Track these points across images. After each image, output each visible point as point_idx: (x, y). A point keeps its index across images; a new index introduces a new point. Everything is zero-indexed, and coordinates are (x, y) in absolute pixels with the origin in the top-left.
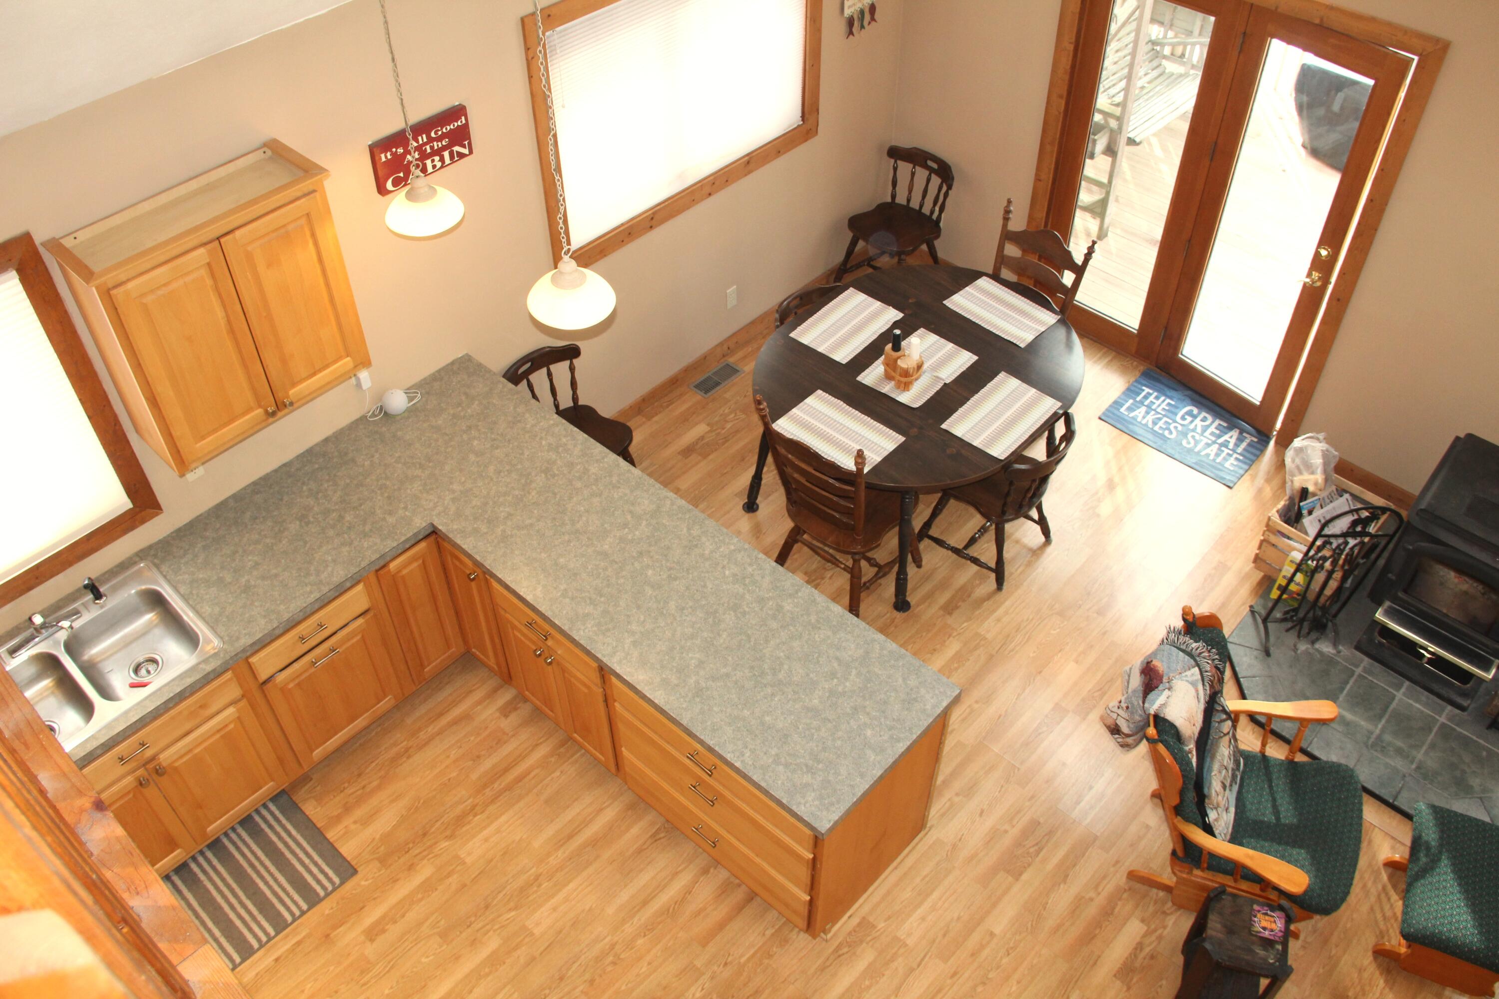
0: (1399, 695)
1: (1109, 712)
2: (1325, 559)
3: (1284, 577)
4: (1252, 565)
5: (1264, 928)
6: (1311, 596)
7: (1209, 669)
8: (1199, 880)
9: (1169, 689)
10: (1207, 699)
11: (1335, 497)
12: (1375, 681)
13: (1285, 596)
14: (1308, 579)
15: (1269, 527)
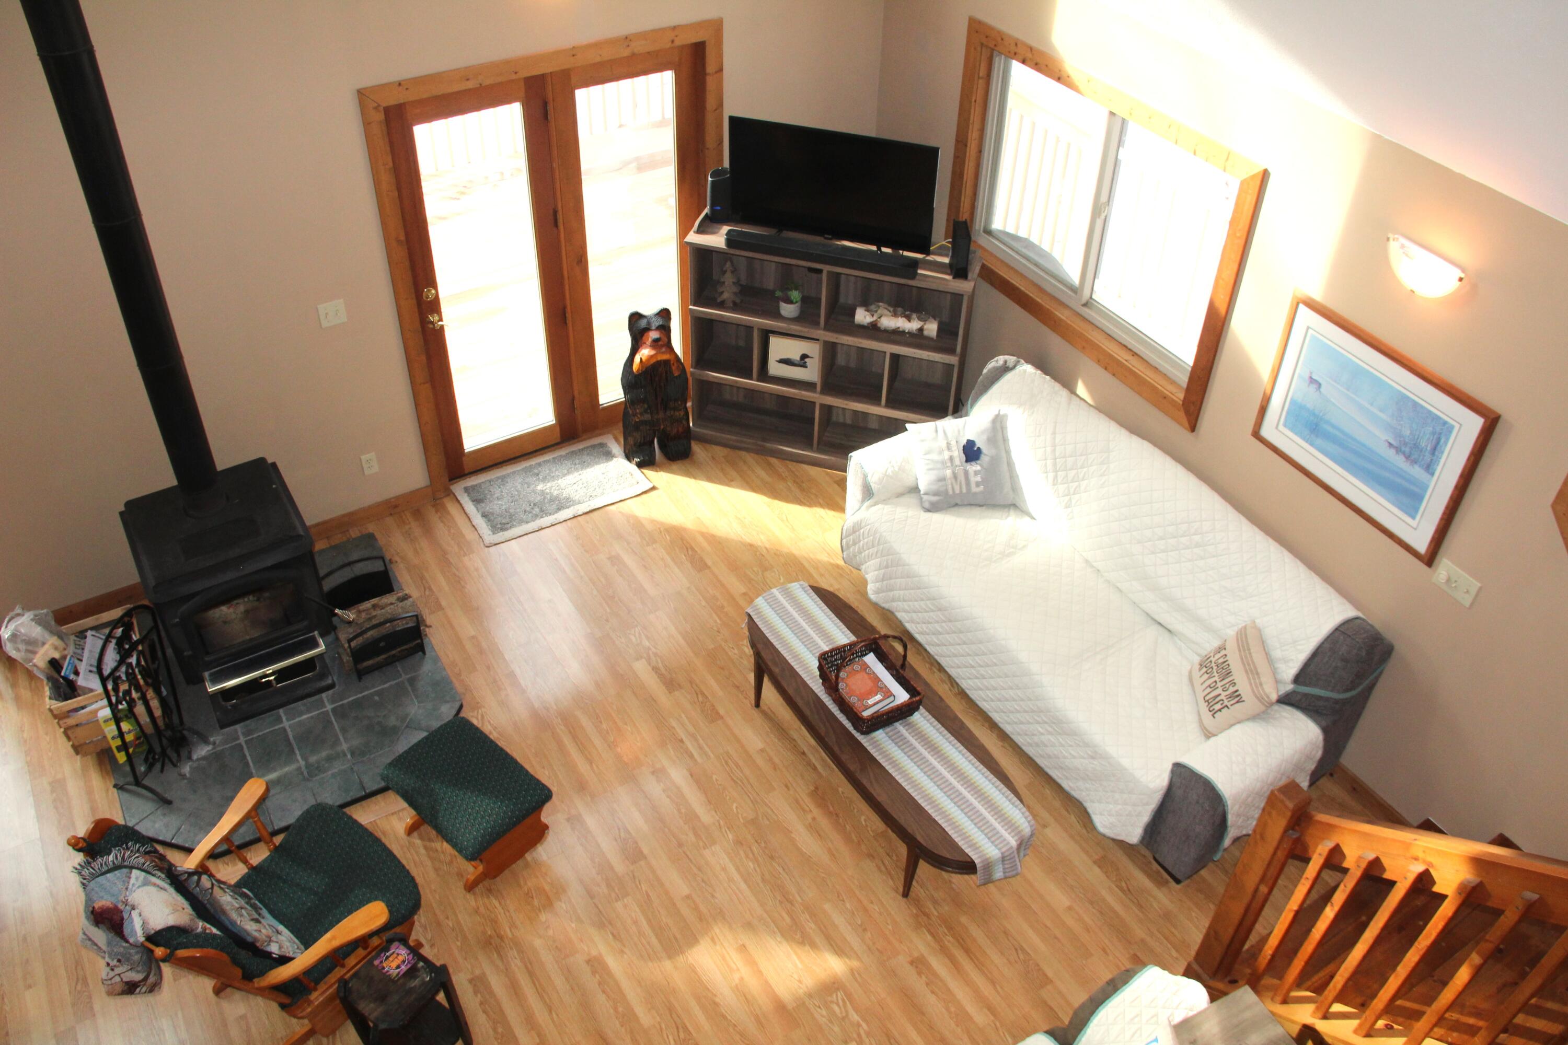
0: (286, 724)
1: (109, 982)
2: (128, 692)
3: (113, 738)
4: (79, 757)
5: (398, 967)
6: (149, 730)
7: (143, 860)
8: (321, 999)
9: (133, 908)
10: (168, 881)
11: (81, 643)
12: (260, 734)
13: (131, 750)
14: (133, 720)
15: (59, 717)
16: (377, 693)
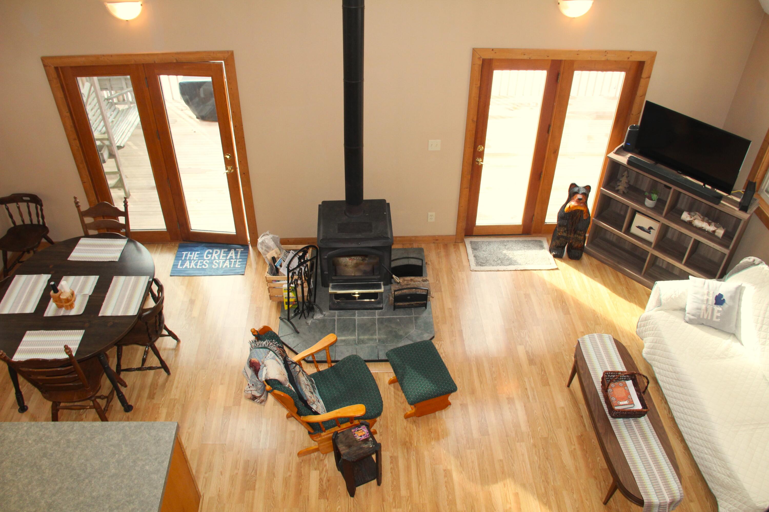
0: (356, 318)
1: (247, 392)
2: (297, 280)
3: (286, 298)
4: (270, 301)
5: (361, 436)
6: (300, 300)
7: (276, 349)
8: (325, 436)
9: (265, 366)
10: (283, 362)
11: (287, 254)
12: (345, 318)
13: (290, 306)
14: (295, 293)
15: (269, 281)
16: (399, 318)
